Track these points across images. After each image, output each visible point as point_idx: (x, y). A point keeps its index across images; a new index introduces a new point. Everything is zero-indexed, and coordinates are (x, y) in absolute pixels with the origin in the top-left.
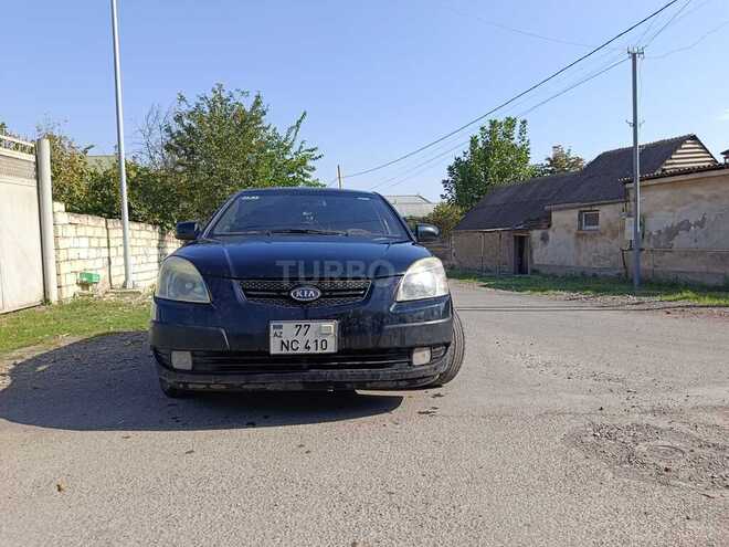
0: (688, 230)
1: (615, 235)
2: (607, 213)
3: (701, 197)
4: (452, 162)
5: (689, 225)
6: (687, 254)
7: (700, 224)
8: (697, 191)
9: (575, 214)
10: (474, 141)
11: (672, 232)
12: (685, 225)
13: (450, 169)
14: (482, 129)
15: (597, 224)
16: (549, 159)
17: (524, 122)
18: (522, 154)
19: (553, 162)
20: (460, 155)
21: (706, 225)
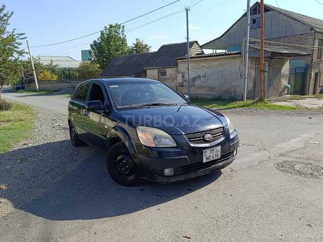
0: (200, 78)
1: (173, 80)
2: (170, 71)
3: (204, 66)
4: (92, 43)
5: (200, 77)
6: (200, 87)
7: (204, 76)
8: (203, 64)
9: (156, 71)
10: (102, 34)
11: (194, 79)
12: (199, 77)
13: (91, 45)
14: (105, 27)
15: (166, 76)
16: (134, 44)
17: (123, 27)
18: (124, 41)
19: (136, 45)
20: (96, 39)
21: (206, 77)
